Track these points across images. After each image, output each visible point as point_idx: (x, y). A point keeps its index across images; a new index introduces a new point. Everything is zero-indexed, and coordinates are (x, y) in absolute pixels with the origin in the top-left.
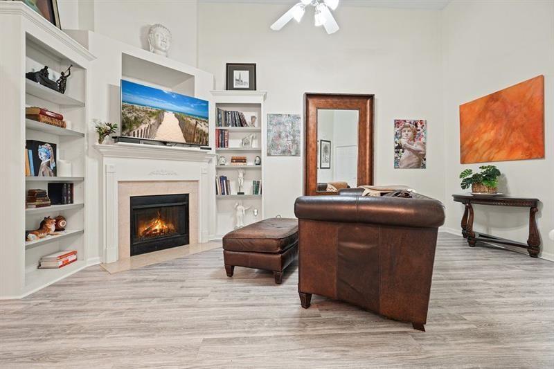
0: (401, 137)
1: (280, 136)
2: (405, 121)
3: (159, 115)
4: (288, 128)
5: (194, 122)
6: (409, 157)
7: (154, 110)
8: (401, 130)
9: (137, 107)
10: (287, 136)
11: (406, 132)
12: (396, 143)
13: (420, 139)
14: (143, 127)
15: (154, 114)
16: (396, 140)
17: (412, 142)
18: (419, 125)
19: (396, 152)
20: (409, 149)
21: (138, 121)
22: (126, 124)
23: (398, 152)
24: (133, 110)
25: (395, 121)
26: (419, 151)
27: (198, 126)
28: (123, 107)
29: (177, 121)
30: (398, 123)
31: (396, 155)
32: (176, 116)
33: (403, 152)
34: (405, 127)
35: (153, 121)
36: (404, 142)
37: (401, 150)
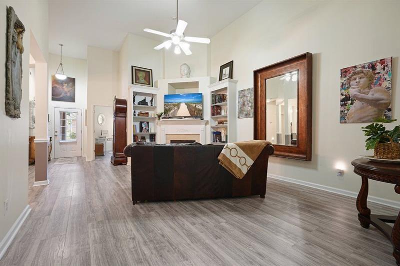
0: (348, 88)
1: (244, 104)
2: (355, 67)
3: (178, 105)
4: (248, 98)
5: (194, 105)
6: (362, 108)
7: (176, 104)
8: (349, 80)
9: (169, 104)
10: (248, 104)
11: (357, 80)
12: (342, 94)
13: (380, 85)
14: (172, 111)
15: (176, 105)
16: (343, 91)
17: (367, 90)
18: (379, 67)
19: (342, 105)
20: (361, 100)
21: (170, 110)
22: (166, 111)
23: (345, 105)
24: (168, 105)
25: (341, 70)
26: (378, 100)
27: (197, 107)
28: (165, 105)
29: (186, 106)
30: (346, 72)
31: (343, 109)
32: (186, 104)
33: (352, 104)
34: (355, 74)
35: (176, 108)
36: (352, 92)
37: (350, 102)
